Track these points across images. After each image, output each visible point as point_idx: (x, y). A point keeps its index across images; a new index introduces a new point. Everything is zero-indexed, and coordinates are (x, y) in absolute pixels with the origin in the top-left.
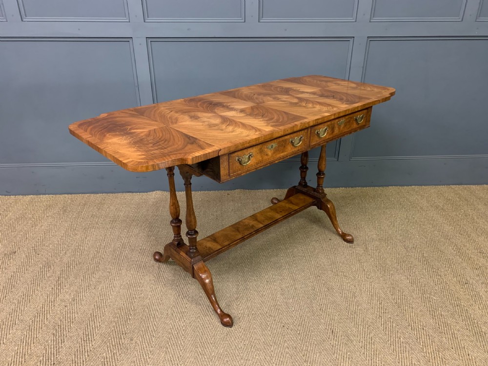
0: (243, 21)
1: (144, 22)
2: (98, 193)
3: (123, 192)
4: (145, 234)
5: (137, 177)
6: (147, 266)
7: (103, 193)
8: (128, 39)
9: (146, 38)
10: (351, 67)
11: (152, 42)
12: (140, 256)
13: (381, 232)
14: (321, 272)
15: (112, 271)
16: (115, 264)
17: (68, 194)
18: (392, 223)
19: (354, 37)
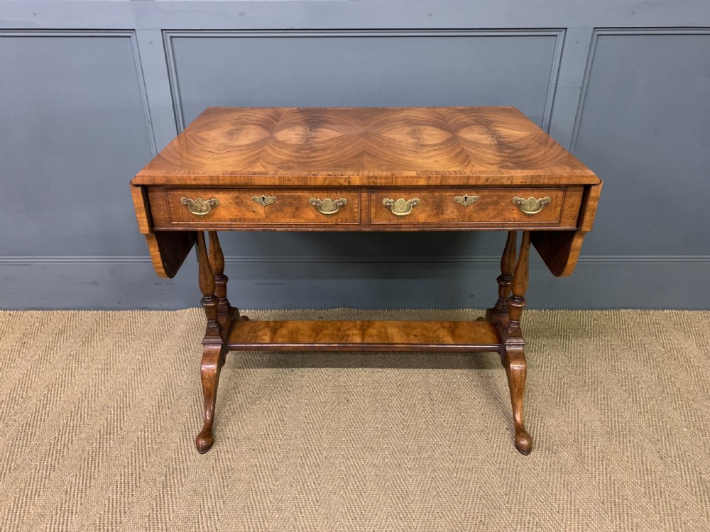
2: (90, 310)
3: (133, 309)
4: (154, 403)
5: (156, 284)
7: (98, 310)
8: (125, 33)
9: (162, 30)
10: (558, 86)
11: (173, 39)
12: (133, 455)
13: (608, 416)
14: (487, 511)
15: (73, 489)
16: (82, 471)
17: (37, 310)
18: (629, 393)
19: (566, 29)
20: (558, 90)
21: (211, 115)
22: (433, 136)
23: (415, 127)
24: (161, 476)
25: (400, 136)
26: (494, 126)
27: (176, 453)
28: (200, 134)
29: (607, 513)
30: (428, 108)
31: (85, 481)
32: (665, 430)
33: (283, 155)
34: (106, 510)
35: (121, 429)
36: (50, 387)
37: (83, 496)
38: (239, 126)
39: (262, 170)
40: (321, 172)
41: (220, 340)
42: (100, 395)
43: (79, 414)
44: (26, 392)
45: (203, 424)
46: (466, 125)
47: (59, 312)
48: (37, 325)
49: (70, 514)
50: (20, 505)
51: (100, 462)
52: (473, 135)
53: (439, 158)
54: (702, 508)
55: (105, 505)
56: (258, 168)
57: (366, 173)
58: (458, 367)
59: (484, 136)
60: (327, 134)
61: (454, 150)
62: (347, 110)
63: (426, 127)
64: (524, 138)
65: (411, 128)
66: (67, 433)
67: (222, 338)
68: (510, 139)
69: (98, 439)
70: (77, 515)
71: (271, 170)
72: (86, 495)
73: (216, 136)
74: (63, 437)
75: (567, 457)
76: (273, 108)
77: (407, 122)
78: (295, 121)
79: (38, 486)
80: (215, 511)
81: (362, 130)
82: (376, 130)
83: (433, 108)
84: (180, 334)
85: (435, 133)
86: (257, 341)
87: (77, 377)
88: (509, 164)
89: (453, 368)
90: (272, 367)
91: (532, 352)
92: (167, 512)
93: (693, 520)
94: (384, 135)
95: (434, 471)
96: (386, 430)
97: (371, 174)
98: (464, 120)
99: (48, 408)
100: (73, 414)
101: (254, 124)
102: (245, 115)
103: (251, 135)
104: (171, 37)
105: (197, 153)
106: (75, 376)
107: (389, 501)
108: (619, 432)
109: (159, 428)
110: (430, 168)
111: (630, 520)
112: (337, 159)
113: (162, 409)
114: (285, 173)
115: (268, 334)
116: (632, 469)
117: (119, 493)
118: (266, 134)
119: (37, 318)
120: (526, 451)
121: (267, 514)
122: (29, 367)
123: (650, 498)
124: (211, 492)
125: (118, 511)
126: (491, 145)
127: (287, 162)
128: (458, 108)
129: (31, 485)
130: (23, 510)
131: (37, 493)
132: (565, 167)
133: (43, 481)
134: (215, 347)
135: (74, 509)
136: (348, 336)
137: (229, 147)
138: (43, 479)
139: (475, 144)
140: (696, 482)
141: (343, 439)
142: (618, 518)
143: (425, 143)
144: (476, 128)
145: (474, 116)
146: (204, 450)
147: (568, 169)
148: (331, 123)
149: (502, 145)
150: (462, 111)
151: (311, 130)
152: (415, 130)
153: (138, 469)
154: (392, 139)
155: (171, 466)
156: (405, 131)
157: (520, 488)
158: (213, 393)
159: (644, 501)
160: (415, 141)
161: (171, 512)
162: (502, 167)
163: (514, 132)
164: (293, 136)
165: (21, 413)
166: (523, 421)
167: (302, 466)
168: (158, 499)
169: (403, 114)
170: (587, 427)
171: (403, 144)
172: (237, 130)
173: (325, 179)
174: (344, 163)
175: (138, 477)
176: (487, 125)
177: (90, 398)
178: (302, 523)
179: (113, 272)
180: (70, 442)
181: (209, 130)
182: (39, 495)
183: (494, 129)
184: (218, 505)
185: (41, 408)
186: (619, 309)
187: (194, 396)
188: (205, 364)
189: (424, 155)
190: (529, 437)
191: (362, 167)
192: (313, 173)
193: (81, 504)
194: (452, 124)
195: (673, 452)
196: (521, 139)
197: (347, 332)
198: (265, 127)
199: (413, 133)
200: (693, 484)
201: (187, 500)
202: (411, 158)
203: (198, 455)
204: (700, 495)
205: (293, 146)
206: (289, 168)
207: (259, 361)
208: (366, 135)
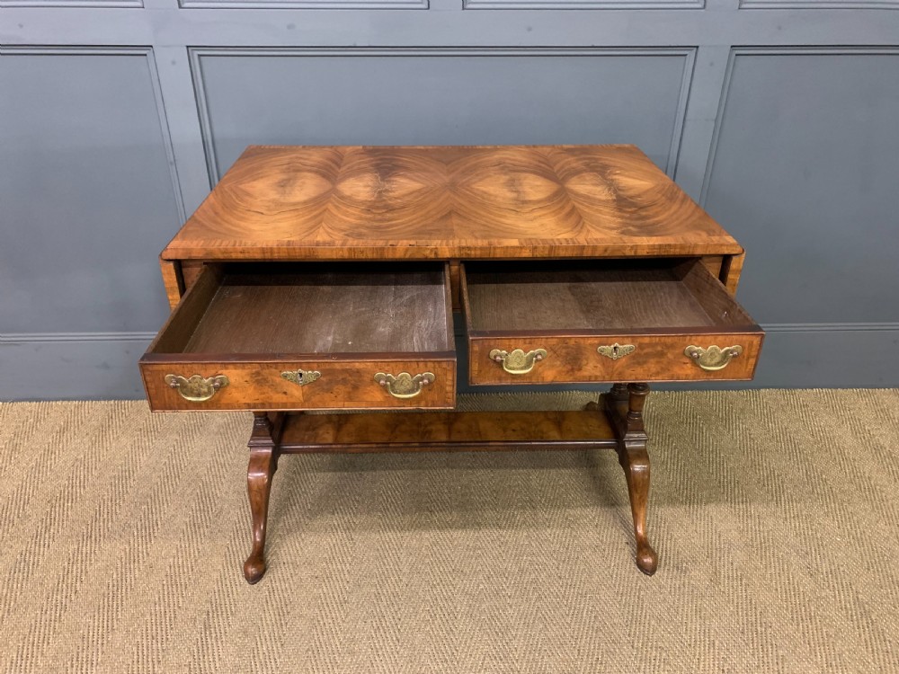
0: (425, 6)
1: (180, 7)
2: (99, 400)
4: (187, 520)
6: (179, 617)
7: (110, 399)
8: (141, 50)
9: (188, 47)
10: (687, 118)
11: (202, 57)
12: (165, 587)
13: (747, 524)
14: (605, 647)
15: (91, 634)
16: (101, 610)
17: (30, 402)
18: (772, 495)
19: (697, 47)
20: (688, 123)
21: (254, 156)
22: (536, 188)
23: (513, 175)
24: (202, 614)
25: (494, 188)
26: (611, 173)
27: (220, 584)
28: (242, 186)
29: (747, 644)
30: (527, 147)
31: (105, 623)
32: (816, 540)
33: (351, 217)
34: (135, 660)
35: (148, 554)
36: (54, 502)
37: (105, 642)
38: (292, 174)
39: (327, 239)
40: (401, 242)
41: (271, 441)
42: (118, 511)
43: (93, 537)
44: (24, 510)
45: (251, 547)
46: (576, 172)
47: (59, 403)
48: (32, 420)
49: (89, 665)
50: (24, 656)
51: (124, 598)
52: (585, 186)
53: (545, 221)
54: (860, 636)
55: (133, 653)
56: (321, 236)
57: (456, 242)
58: (565, 466)
59: (599, 189)
60: (404, 185)
61: (563, 208)
62: (427, 150)
63: (527, 174)
64: (648, 191)
65: (507, 177)
66: (79, 562)
67: (273, 439)
68: (631, 193)
69: (119, 569)
70: (98, 667)
71: (338, 238)
72: (108, 642)
73: (262, 188)
74: (75, 567)
75: (699, 576)
76: (332, 147)
77: (503, 167)
78: (363, 165)
79: (47, 631)
80: (272, 657)
81: (447, 179)
82: (464, 180)
83: (534, 146)
84: (215, 430)
85: (539, 183)
86: (317, 441)
87: (87, 489)
88: (631, 228)
89: (559, 467)
90: (335, 471)
91: (655, 445)
92: (211, 660)
93: (849, 651)
94: (474, 186)
95: (539, 598)
96: (480, 549)
97: (464, 245)
98: (574, 165)
99: (52, 530)
100: (85, 538)
101: (309, 171)
102: (297, 158)
103: (308, 187)
104: (200, 56)
105: (241, 215)
106: (84, 488)
107: (486, 637)
108: (761, 543)
109: (196, 552)
110: (535, 234)
111: (774, 653)
112: (419, 223)
113: (199, 528)
114: (355, 242)
115: (331, 432)
116: (777, 590)
117: (150, 637)
118: (327, 185)
119: (31, 412)
120: (649, 570)
121: (337, 658)
122: (25, 476)
123: (798, 625)
124: (266, 632)
125: (150, 660)
126: (607, 201)
127: (358, 226)
128: (565, 146)
129: (37, 630)
130: (29, 662)
131: (46, 640)
132: (700, 232)
133: (52, 625)
134: (265, 451)
135: (95, 659)
136: (430, 432)
137: (282, 204)
138: (52, 623)
139: (588, 199)
140: (852, 603)
141: (427, 561)
142: (760, 650)
143: (527, 198)
144: (588, 177)
145: (585, 159)
146: (254, 579)
147: (704, 235)
148: (407, 169)
149: (623, 202)
150: (570, 151)
151: (383, 180)
152: (513, 180)
153: (172, 606)
154: (485, 193)
155: (213, 601)
156: (502, 181)
157: (643, 617)
158: (263, 509)
159: (790, 629)
160: (514, 195)
161: (217, 660)
162: (623, 233)
163: (636, 182)
164: (362, 189)
165: (18, 537)
166: (646, 533)
167: (378, 596)
168: (200, 644)
169: (496, 156)
170: (722, 538)
171: (501, 200)
172: (289, 180)
173: (407, 250)
174: (429, 228)
175: (173, 616)
176: (602, 171)
177: (105, 516)
178: (380, 668)
179: (127, 352)
180: (83, 574)
181: (254, 180)
182: (48, 643)
183: (610, 177)
184: (275, 648)
185: (43, 530)
186: (759, 388)
187: (238, 511)
188: (253, 472)
189: (528, 215)
190: (653, 554)
191: (450, 233)
192: (391, 242)
193: (103, 652)
194: (558, 171)
195: (825, 567)
196: (646, 192)
197: (429, 428)
198: (324, 176)
199: (511, 184)
200: (848, 606)
201: (236, 644)
202: (511, 220)
203: (248, 585)
204: (857, 620)
205: (363, 203)
206: (360, 236)
207: (318, 463)
208: (452, 186)
